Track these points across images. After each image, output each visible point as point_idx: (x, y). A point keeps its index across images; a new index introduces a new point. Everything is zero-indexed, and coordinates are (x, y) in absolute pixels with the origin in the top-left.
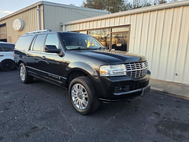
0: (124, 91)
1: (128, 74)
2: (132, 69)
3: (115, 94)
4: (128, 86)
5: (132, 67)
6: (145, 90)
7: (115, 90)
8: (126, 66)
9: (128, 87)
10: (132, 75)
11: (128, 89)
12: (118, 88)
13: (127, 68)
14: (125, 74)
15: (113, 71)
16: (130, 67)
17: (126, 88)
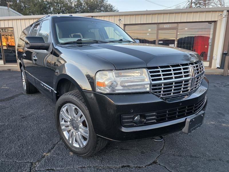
0: (145, 123)
1: (153, 89)
2: (165, 79)
3: (124, 130)
4: (155, 114)
5: (164, 75)
6: (191, 121)
7: (124, 121)
8: (151, 72)
9: (152, 116)
10: (164, 92)
11: (153, 119)
12: (130, 118)
13: (152, 76)
14: (148, 90)
15: (122, 82)
16: (160, 75)
17: (147, 118)
